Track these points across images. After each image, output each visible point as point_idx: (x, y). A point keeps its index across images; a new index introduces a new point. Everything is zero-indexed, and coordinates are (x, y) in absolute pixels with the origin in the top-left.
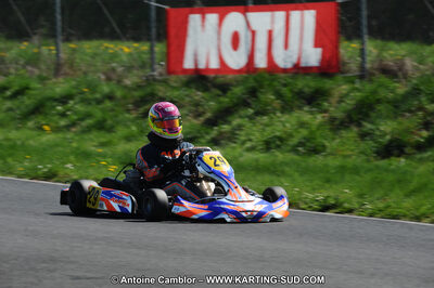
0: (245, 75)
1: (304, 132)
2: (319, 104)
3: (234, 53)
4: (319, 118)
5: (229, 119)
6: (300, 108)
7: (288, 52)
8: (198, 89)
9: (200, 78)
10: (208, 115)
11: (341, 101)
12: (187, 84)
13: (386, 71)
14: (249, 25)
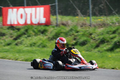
0: (24, 26)
1: (41, 42)
2: (45, 34)
3: (21, 20)
4: (45, 37)
5: (20, 38)
6: (40, 35)
7: (36, 19)
8: (11, 30)
9: (12, 27)
10: (14, 37)
11: (51, 33)
12: (8, 29)
13: (63, 24)
14: (25, 12)
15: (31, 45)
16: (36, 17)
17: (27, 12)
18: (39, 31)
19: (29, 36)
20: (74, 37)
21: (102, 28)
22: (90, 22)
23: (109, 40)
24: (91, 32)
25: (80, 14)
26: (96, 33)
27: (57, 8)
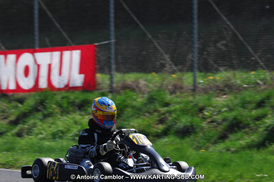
0: (33, 92)
2: (85, 110)
3: (26, 79)
4: (87, 118)
7: (61, 78)
8: (4, 102)
10: (12, 118)
14: (35, 61)
15: (54, 136)
16: (60, 73)
17: (39, 63)
18: (72, 103)
19: (46, 116)
20: (159, 116)
21: (225, 94)
22: (195, 81)
23: (251, 122)
24: (201, 105)
25: (171, 62)
26: (214, 107)
27: (113, 51)
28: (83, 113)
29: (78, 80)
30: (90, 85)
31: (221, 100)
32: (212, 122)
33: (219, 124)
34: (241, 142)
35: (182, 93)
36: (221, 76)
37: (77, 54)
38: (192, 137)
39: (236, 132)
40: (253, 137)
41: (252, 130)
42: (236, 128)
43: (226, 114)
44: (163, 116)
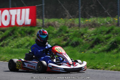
3: (6, 21)
4: (32, 38)
5: (6, 39)
6: (27, 35)
14: (10, 13)
15: (18, 47)
16: (21, 19)
17: (11, 14)
18: (26, 32)
19: (15, 37)
20: (64, 37)
21: (93, 28)
22: (80, 22)
23: (104, 40)
24: (82, 32)
25: (69, 14)
26: (88, 33)
27: (44, 9)
28: (30, 36)
29: (28, 21)
30: (33, 24)
31: (91, 31)
32: (87, 40)
33: (90, 41)
34: (100, 49)
35: (74, 27)
36: (91, 20)
37: (28, 10)
38: (78, 47)
39: (97, 44)
40: (105, 47)
41: (104, 43)
42: (97, 43)
43: (93, 37)
44: (65, 38)
